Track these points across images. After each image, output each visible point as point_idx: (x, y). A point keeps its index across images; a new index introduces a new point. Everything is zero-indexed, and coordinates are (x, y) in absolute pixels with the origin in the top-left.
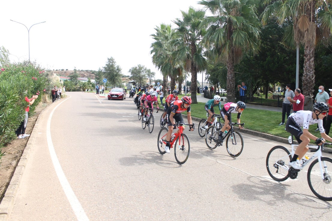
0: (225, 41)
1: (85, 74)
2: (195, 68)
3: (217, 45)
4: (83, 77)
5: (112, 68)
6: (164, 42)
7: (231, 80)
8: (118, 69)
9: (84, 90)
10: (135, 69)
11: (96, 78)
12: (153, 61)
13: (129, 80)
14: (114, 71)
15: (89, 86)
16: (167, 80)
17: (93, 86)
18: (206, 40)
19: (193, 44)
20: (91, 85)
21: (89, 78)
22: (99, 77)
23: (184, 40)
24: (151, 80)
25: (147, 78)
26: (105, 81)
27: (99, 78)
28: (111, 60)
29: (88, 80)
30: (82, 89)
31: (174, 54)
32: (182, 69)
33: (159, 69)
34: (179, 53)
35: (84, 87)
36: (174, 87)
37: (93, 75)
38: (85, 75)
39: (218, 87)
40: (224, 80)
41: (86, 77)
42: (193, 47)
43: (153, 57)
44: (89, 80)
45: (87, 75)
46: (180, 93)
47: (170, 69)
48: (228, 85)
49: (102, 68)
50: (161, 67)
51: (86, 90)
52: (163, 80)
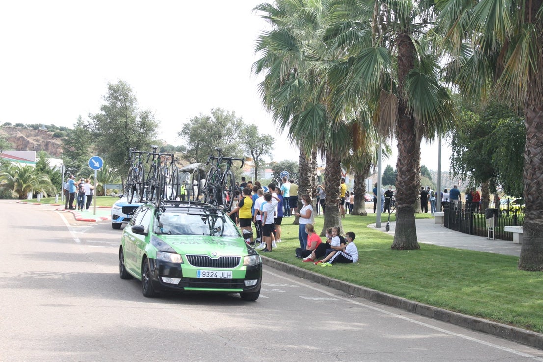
0: (518, 28)
1: (28, 136)
2: (412, 123)
3: (487, 43)
4: (21, 149)
5: (124, 120)
6: (303, 33)
7: (539, 168)
8: (143, 125)
9: (23, 196)
10: (203, 124)
11: (68, 153)
12: (265, 99)
13: (183, 162)
14: (130, 129)
15: (43, 182)
16: (314, 163)
17: (55, 180)
18: (447, 23)
19: (405, 41)
20: (47, 179)
21: (43, 152)
22: (78, 149)
23: (372, 24)
24: (260, 163)
25: (246, 154)
26: (97, 164)
27: (78, 154)
28: (119, 93)
29: (37, 160)
30: (18, 191)
31: (338, 72)
32: (366, 126)
33: (284, 125)
34: (352, 69)
35: (24, 186)
36: (338, 191)
37: (58, 142)
38: (28, 142)
39: (494, 191)
40: (514, 166)
41: (32, 149)
42: (403, 50)
43: (266, 84)
44: (42, 158)
45: (37, 141)
46: (361, 211)
47: (321, 126)
48: (528, 185)
49: (87, 120)
50: (291, 118)
51: (30, 195)
52: (298, 163)
